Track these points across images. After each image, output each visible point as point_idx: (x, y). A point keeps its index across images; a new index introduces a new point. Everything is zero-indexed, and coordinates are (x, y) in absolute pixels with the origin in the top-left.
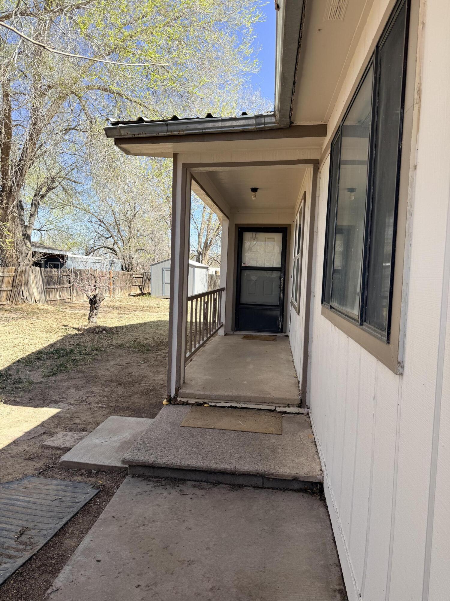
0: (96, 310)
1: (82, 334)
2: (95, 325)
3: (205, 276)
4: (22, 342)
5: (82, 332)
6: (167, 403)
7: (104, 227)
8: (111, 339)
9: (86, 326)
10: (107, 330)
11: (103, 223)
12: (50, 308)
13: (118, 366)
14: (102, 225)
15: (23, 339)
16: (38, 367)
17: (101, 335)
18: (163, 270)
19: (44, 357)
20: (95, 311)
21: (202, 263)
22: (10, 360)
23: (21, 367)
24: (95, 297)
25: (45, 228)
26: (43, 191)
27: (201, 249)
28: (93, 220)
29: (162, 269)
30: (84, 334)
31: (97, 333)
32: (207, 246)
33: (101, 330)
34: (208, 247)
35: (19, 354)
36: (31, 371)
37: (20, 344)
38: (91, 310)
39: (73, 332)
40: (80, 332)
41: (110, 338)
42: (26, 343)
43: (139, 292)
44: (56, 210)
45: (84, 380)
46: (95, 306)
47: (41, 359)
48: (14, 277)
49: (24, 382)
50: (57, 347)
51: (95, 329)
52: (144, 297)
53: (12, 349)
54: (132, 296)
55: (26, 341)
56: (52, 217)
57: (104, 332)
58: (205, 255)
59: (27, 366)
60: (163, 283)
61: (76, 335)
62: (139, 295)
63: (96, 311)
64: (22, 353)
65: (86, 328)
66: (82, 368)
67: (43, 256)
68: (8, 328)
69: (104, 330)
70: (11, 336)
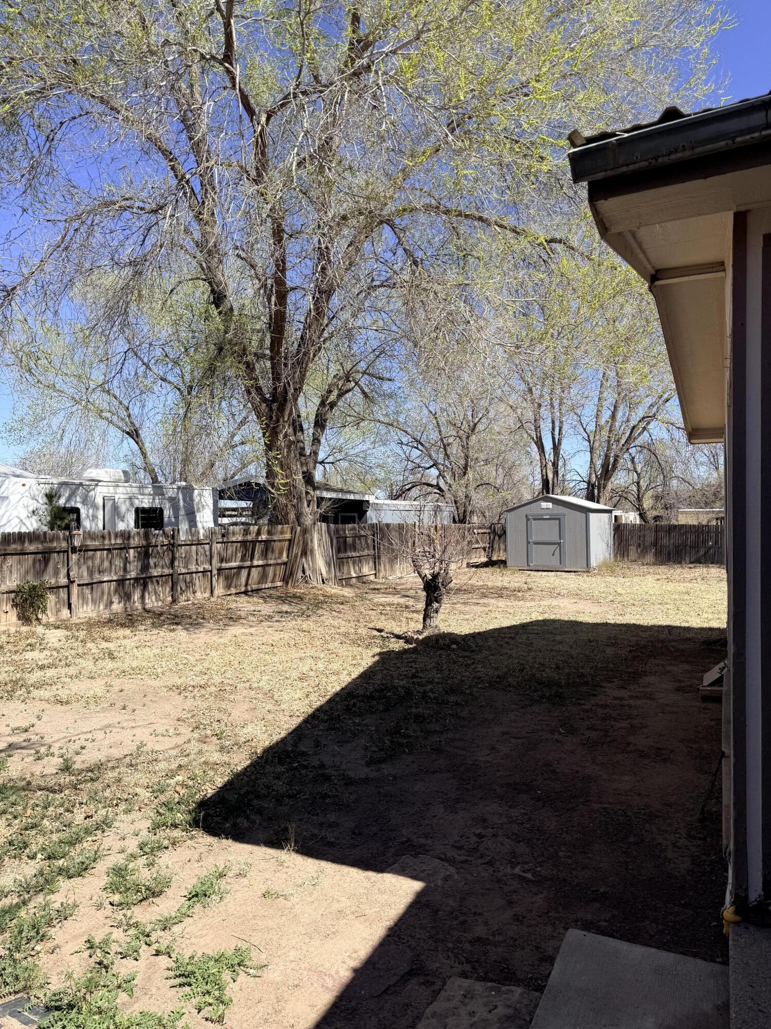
0: (437, 602)
1: (414, 650)
2: (436, 631)
3: (607, 526)
4: (314, 668)
5: (414, 645)
6: (737, 918)
7: (421, 451)
8: (473, 663)
9: (418, 632)
10: (459, 642)
11: (422, 445)
12: (347, 592)
13: (513, 741)
14: (420, 447)
15: (316, 659)
16: (355, 735)
17: (450, 654)
18: (528, 520)
19: (359, 708)
20: (435, 605)
21: (598, 502)
22: (298, 714)
23: (320, 733)
24: (435, 577)
25: (330, 459)
26: (333, 397)
27: (596, 476)
28: (405, 440)
29: (526, 516)
30: (419, 649)
31: (442, 649)
32: (607, 471)
33: (448, 641)
34: (610, 473)
35: (313, 697)
36: (341, 743)
37: (312, 674)
38: (429, 603)
39: (397, 646)
40: (411, 646)
41: (469, 662)
42: (322, 669)
43: (484, 559)
44: (347, 429)
45: (453, 778)
46: (435, 595)
47: (354, 712)
48: (290, 540)
49: (333, 778)
50: (378, 680)
51: (437, 640)
52: (496, 570)
53: (300, 684)
54: (473, 566)
55: (321, 665)
56: (342, 441)
57: (454, 646)
58: (604, 488)
59: (332, 729)
60: (528, 543)
61: (405, 652)
62: (485, 565)
63: (437, 604)
64: (317, 694)
65: (421, 637)
66: (440, 741)
67: (334, 505)
68: (286, 636)
69: (454, 643)
70: (294, 654)
